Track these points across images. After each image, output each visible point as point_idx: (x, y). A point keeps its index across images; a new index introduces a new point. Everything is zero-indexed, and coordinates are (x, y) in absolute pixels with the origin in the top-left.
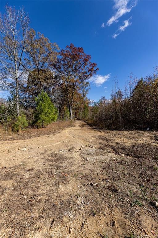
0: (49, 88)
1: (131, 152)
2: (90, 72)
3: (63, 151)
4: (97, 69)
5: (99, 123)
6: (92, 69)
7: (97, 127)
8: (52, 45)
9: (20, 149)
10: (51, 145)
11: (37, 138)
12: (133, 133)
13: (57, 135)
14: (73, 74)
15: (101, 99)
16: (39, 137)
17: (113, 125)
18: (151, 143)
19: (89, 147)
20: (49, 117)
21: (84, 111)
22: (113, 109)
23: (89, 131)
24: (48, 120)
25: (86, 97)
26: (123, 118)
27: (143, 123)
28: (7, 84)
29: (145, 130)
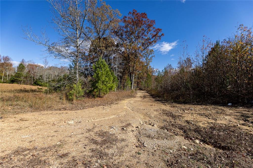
0: (110, 56)
1: (210, 138)
2: (154, 38)
3: (115, 128)
4: (162, 35)
5: (163, 94)
6: (156, 34)
7: (161, 99)
8: (114, 11)
9: (66, 122)
10: (104, 119)
11: (91, 109)
12: (209, 109)
13: (114, 106)
14: (135, 41)
15: (166, 67)
16: (93, 108)
17: (181, 97)
18: (239, 125)
19: (150, 124)
20: (106, 86)
21: (147, 81)
22: (181, 79)
23: (151, 104)
24: (105, 89)
25: (150, 65)
26: (194, 89)
27: (222, 96)
28: (69, 53)
29: (224, 104)
